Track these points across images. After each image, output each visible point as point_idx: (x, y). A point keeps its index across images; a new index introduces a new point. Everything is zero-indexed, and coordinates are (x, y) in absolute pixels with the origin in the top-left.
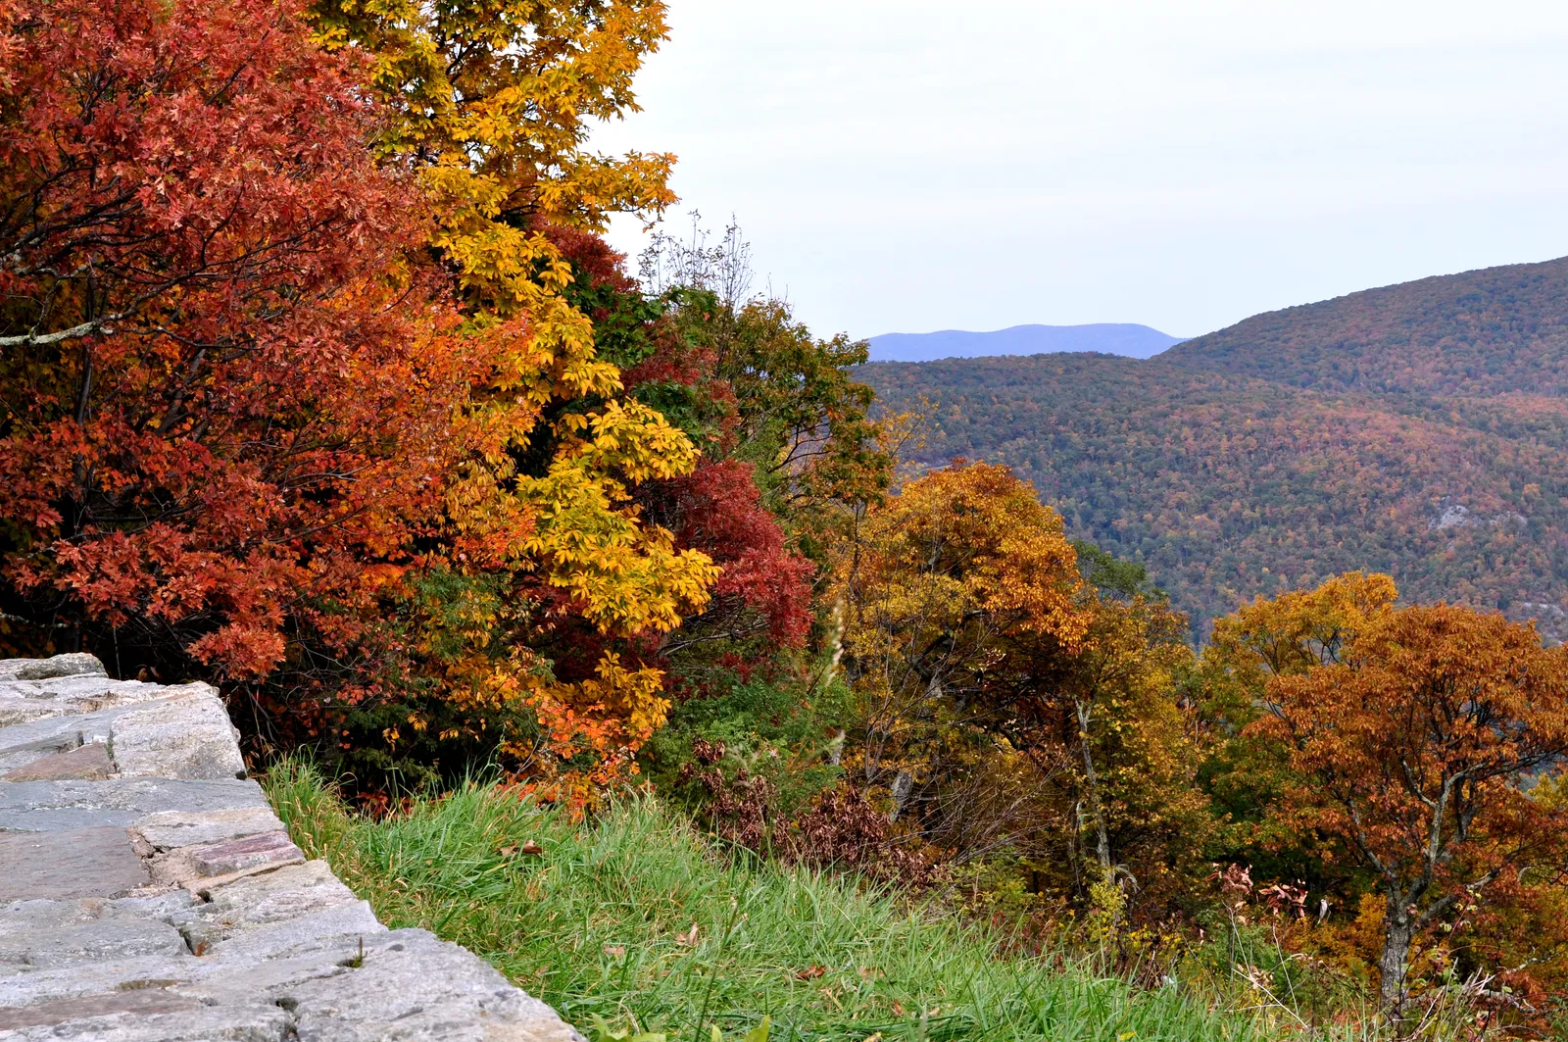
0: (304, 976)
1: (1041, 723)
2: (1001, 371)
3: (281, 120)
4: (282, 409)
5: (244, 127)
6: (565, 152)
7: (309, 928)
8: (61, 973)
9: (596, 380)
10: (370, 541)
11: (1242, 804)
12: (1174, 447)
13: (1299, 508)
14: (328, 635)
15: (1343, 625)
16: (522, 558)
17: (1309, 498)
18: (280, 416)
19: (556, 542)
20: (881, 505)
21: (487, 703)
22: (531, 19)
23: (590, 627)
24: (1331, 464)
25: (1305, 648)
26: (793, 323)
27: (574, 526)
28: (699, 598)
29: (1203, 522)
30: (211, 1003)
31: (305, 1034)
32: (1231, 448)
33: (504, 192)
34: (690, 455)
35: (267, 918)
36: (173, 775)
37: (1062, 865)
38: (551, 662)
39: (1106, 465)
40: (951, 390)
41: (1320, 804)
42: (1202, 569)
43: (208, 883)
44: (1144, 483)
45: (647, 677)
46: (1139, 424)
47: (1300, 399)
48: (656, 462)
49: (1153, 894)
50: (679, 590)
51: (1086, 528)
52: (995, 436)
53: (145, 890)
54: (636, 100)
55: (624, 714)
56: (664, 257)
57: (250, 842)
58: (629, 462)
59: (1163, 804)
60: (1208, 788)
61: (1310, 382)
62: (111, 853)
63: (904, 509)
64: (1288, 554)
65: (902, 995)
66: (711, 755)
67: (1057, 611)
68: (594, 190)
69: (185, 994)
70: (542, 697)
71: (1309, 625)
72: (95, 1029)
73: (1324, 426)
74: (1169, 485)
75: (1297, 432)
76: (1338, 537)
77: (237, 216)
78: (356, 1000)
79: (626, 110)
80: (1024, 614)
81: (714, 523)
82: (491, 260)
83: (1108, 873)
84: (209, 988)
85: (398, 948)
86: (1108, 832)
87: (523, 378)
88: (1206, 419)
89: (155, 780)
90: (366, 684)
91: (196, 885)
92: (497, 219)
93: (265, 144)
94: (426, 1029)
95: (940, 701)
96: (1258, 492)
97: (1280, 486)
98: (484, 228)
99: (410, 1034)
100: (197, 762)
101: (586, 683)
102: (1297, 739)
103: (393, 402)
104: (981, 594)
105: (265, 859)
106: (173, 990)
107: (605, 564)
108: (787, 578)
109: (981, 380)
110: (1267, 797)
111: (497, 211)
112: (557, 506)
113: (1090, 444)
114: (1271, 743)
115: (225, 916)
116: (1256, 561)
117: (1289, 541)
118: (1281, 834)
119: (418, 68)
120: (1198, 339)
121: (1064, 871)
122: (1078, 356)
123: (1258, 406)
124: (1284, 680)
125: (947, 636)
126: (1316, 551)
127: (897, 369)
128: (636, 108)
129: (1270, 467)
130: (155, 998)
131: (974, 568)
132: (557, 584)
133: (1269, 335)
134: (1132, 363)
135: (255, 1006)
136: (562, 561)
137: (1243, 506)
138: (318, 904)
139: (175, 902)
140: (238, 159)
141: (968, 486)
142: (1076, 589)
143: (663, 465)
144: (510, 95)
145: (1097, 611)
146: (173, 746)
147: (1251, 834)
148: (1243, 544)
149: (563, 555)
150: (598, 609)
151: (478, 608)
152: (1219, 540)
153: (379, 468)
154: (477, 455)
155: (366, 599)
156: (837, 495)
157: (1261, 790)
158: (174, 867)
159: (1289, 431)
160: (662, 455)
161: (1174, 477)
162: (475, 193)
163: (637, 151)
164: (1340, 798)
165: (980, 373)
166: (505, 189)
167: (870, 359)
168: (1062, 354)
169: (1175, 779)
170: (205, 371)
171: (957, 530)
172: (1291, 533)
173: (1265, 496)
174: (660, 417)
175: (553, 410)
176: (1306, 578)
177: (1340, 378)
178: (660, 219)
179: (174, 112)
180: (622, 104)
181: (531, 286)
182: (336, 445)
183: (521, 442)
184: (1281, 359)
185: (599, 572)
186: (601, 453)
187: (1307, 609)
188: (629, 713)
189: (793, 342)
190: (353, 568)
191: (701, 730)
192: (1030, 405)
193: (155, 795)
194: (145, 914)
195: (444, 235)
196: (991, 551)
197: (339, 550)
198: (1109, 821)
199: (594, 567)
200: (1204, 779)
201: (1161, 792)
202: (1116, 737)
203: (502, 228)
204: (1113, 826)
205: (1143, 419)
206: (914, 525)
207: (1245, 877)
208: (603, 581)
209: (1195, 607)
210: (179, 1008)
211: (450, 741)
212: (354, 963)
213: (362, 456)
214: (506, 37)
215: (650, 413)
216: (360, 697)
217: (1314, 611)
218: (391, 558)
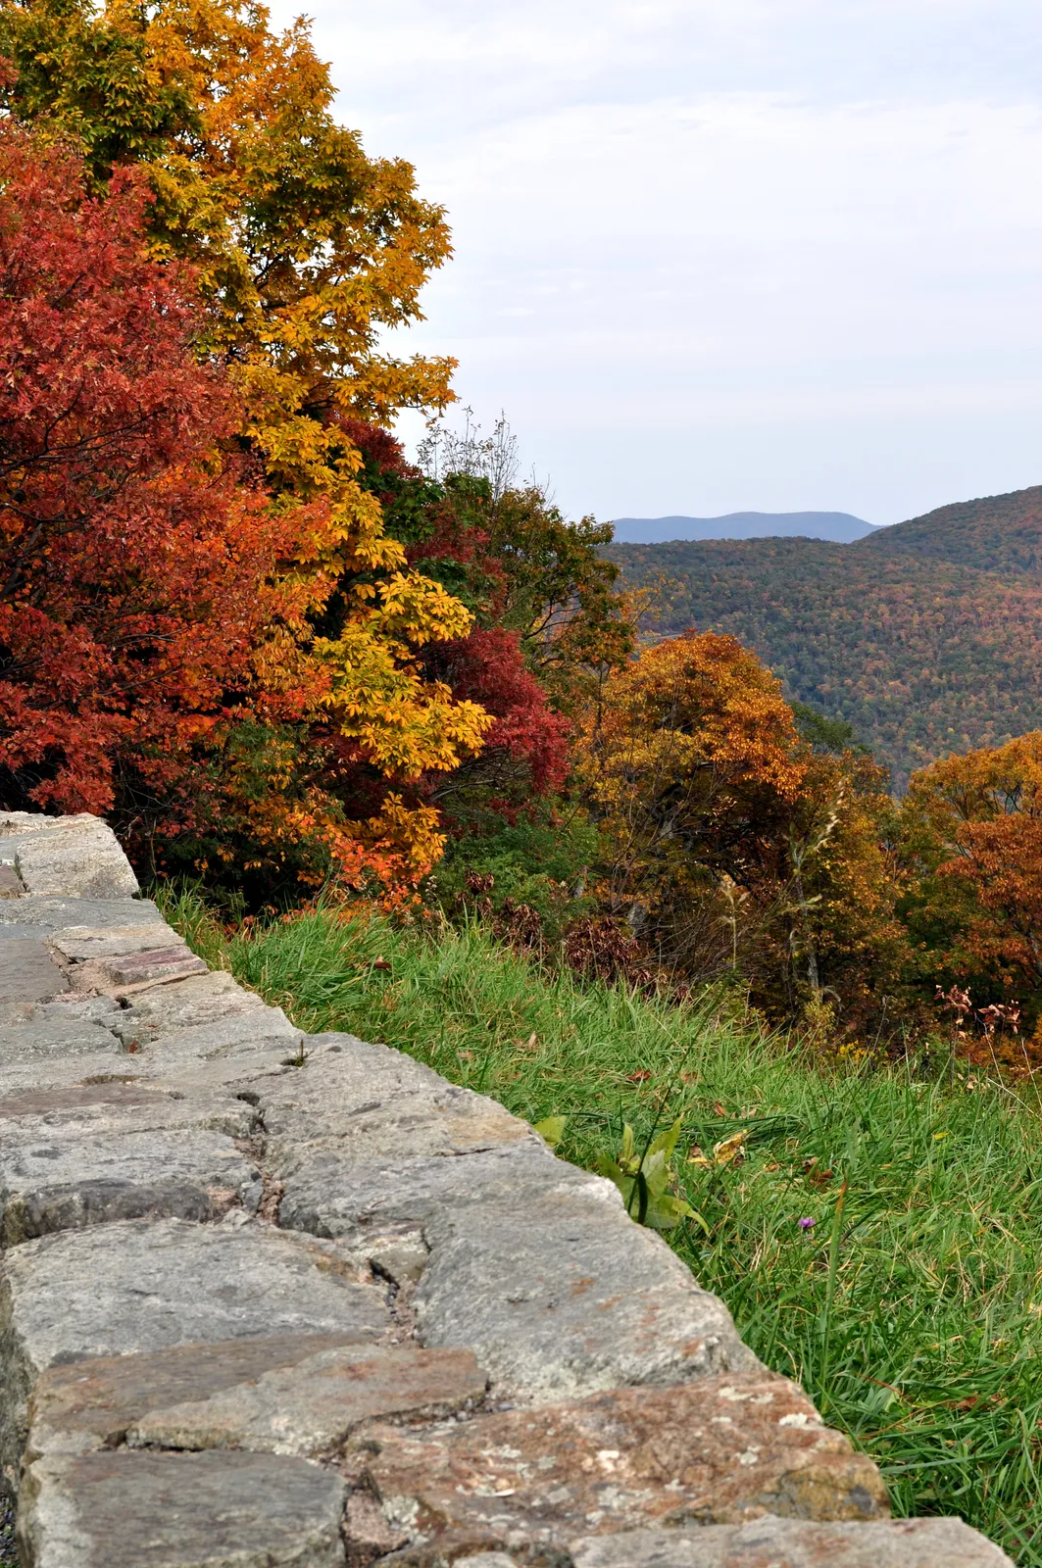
0: (256, 1073)
1: (759, 862)
2: (721, 553)
3: (116, 323)
4: (110, 578)
5: (85, 328)
6: (358, 354)
7: (231, 1031)
8: (25, 1068)
9: (384, 555)
10: (186, 695)
11: (936, 933)
12: (872, 621)
13: (981, 676)
14: (149, 778)
15: (1025, 778)
16: (317, 711)
17: (989, 667)
18: (108, 582)
19: (346, 698)
20: (624, 669)
21: (287, 837)
22: (331, 237)
23: (376, 772)
24: (1010, 638)
25: (991, 799)
26: (546, 507)
27: (363, 683)
28: (475, 742)
29: (897, 687)
30: (177, 1097)
31: (272, 1125)
32: (922, 622)
33: (304, 389)
34: (466, 620)
35: (190, 1022)
36: (77, 895)
37: (777, 985)
38: (342, 803)
39: (812, 636)
40: (677, 569)
41: (1002, 935)
42: (895, 728)
43: (124, 990)
44: (845, 652)
45: (425, 816)
46: (842, 601)
47: (983, 580)
48: (435, 626)
49: (855, 1012)
50: (457, 737)
51: (793, 691)
52: (715, 609)
53: (67, 996)
54: (420, 311)
55: (404, 847)
56: (441, 447)
57: (157, 955)
58: (412, 625)
59: (866, 934)
60: (905, 921)
61: (992, 565)
62: (31, 963)
63: (642, 673)
64: (970, 716)
65: (722, 1098)
66: (482, 886)
67: (775, 764)
68: (383, 389)
69: (149, 1087)
70: (334, 832)
71: (996, 778)
72: (81, 1118)
73: (1003, 604)
74: (867, 655)
75: (980, 609)
76: (1015, 701)
77: (77, 407)
78: (315, 1095)
79: (412, 318)
80: (747, 766)
81: (486, 682)
82: (295, 448)
83: (817, 994)
84: (170, 1083)
85: (336, 1049)
86: (817, 956)
87: (320, 553)
88: (901, 597)
89: (64, 900)
90: (182, 820)
91: (113, 992)
92: (298, 413)
93: (103, 345)
94: (393, 1122)
95: (672, 842)
96: (945, 661)
97: (964, 656)
98: (288, 419)
99: (378, 1127)
100: (98, 884)
101: (372, 820)
102: (984, 878)
103: (207, 573)
104: (709, 749)
105: (173, 970)
106: (138, 1084)
107: (389, 717)
108: (548, 733)
109: (703, 560)
110: (956, 928)
111: (299, 406)
112: (348, 665)
113: (798, 618)
114: (961, 881)
115: (149, 1019)
116: (943, 721)
117: (972, 705)
118: (968, 961)
119: (232, 279)
120: (894, 526)
121: (779, 991)
122: (789, 540)
123: (946, 586)
124: (973, 826)
125: (678, 785)
126: (995, 714)
127: (630, 549)
128: (420, 317)
129: (956, 640)
130: (124, 1092)
131: (702, 724)
132: (348, 735)
133: (957, 524)
134: (836, 547)
135: (222, 1099)
136: (352, 714)
137: (932, 674)
138: (233, 1010)
139: (99, 1008)
140: (80, 358)
141: (698, 653)
142: (793, 745)
143: (442, 628)
144: (311, 303)
145: (811, 764)
146: (75, 869)
147: (941, 960)
148: (932, 706)
149: (353, 709)
150: (383, 757)
151: (279, 754)
152: (910, 703)
153: (195, 631)
154: (279, 620)
155: (183, 746)
156: (586, 659)
157: (951, 922)
158: (89, 975)
159: (973, 608)
160: (441, 620)
161: (871, 648)
162: (280, 389)
163: (422, 354)
164: (1021, 930)
165: (702, 554)
166: (306, 386)
167: (614, 540)
168: (774, 538)
169: (878, 911)
170: (42, 544)
171: (688, 691)
172: (973, 698)
173: (951, 665)
174: (439, 586)
175: (346, 581)
176: (987, 737)
177: (1018, 562)
178: (441, 415)
179: (25, 314)
180: (408, 313)
181: (328, 472)
182: (156, 610)
183: (318, 609)
184: (967, 546)
185: (384, 724)
186: (387, 618)
187: (993, 764)
188: (409, 846)
189: (546, 523)
190: (171, 718)
191: (474, 864)
192: (746, 582)
193: (65, 912)
194: (74, 1017)
195: (252, 426)
196: (718, 710)
197: (158, 702)
198: (819, 948)
199: (380, 720)
200: (902, 911)
201: (864, 923)
202: (825, 874)
203: (305, 420)
204: (822, 952)
205: (845, 597)
206: (649, 687)
207: (965, 998)
208: (388, 732)
209: (888, 761)
210: (148, 1100)
211: (253, 870)
212: (298, 1062)
213: (180, 620)
214: (308, 251)
215: (431, 584)
216: (177, 831)
217: (1000, 766)
218: (204, 709)
